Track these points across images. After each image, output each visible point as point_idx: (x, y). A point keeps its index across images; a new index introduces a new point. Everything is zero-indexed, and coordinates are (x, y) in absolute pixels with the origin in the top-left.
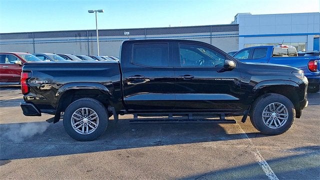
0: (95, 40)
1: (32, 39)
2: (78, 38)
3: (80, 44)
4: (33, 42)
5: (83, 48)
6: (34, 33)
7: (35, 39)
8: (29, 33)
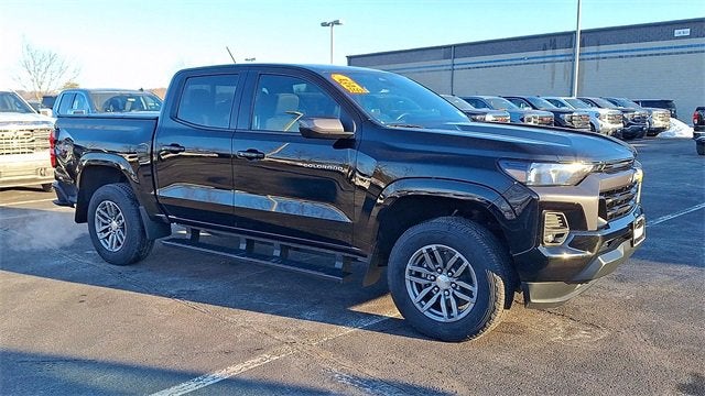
0: (586, 57)
1: (449, 61)
2: (549, 52)
3: (553, 67)
4: (450, 67)
5: (559, 76)
6: (455, 46)
7: (457, 61)
8: (445, 47)
